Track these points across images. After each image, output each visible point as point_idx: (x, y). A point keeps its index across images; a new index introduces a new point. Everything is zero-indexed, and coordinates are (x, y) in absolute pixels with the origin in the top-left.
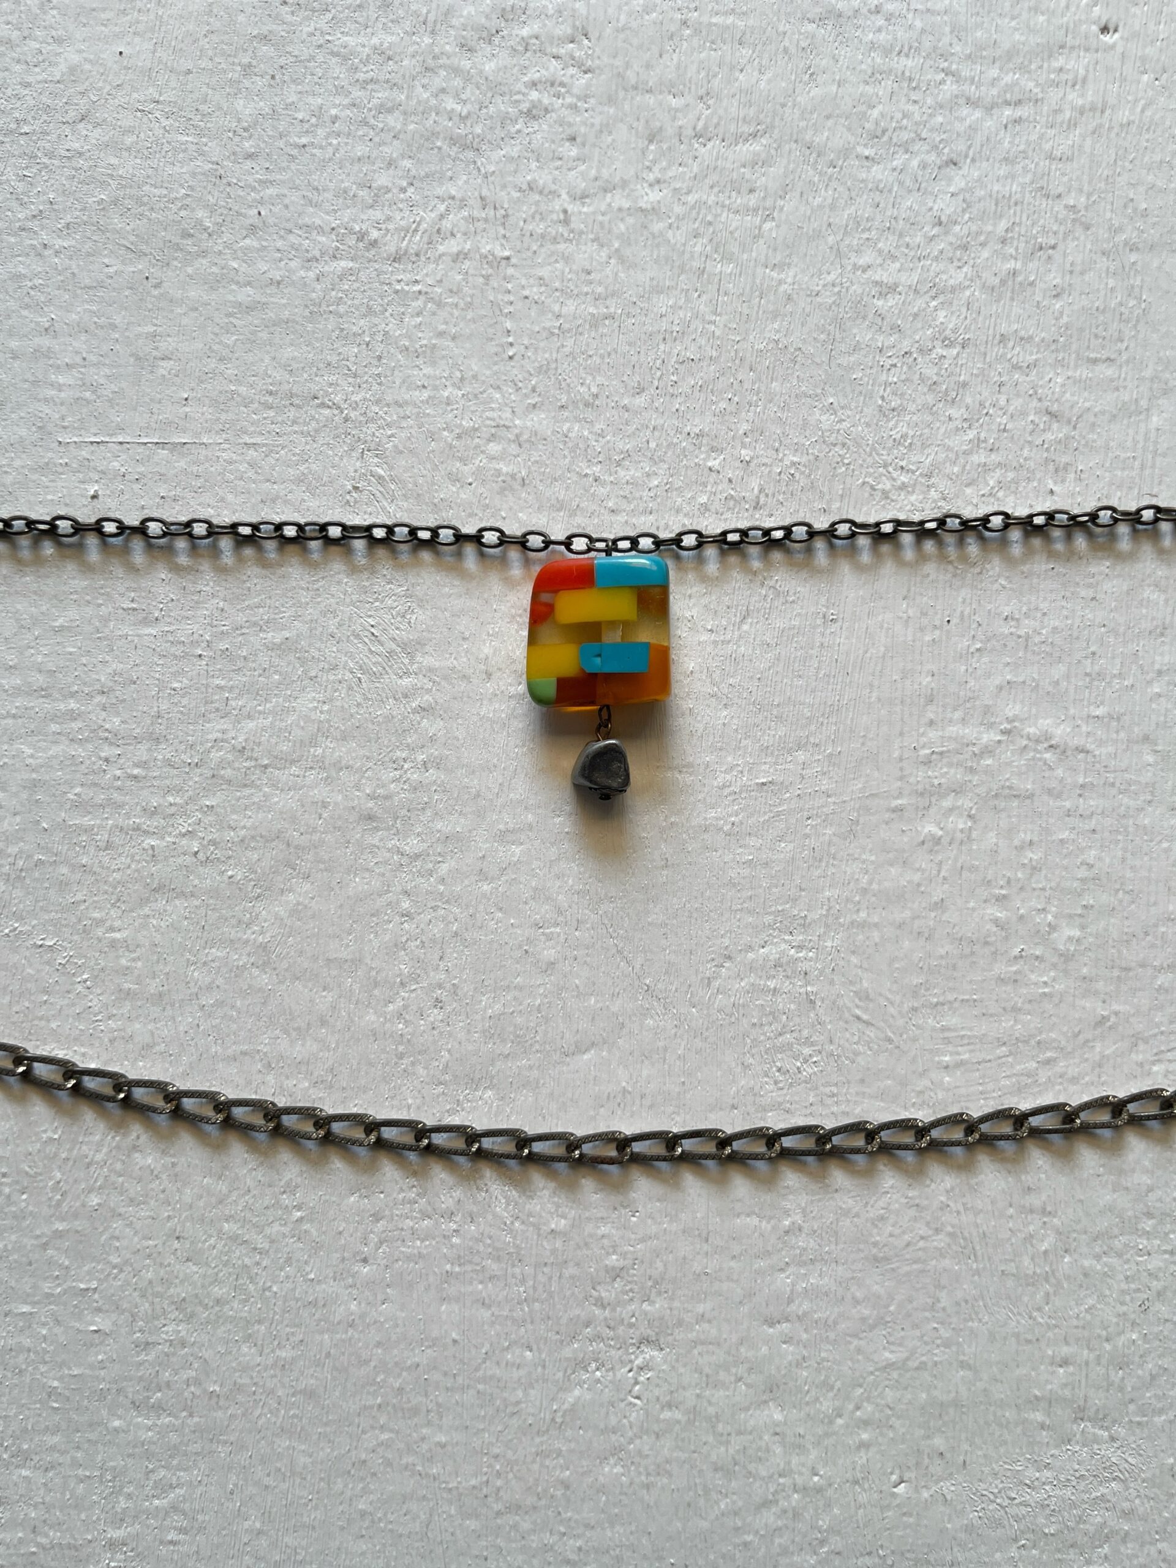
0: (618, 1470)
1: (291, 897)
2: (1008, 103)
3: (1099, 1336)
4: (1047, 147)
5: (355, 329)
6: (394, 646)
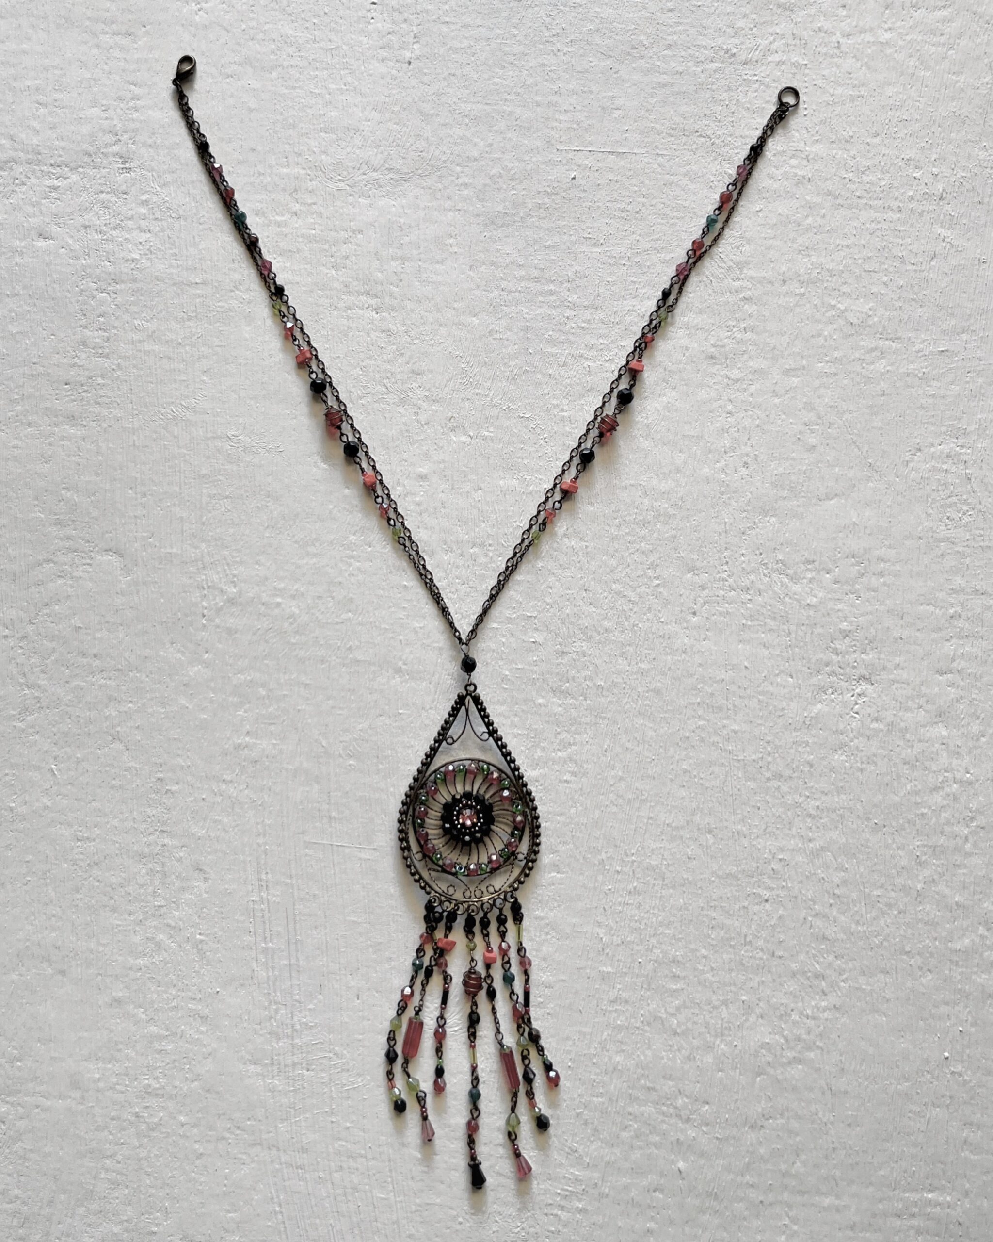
0: (843, 758)
1: (665, 399)
5: (721, 98)
6: (732, 264)
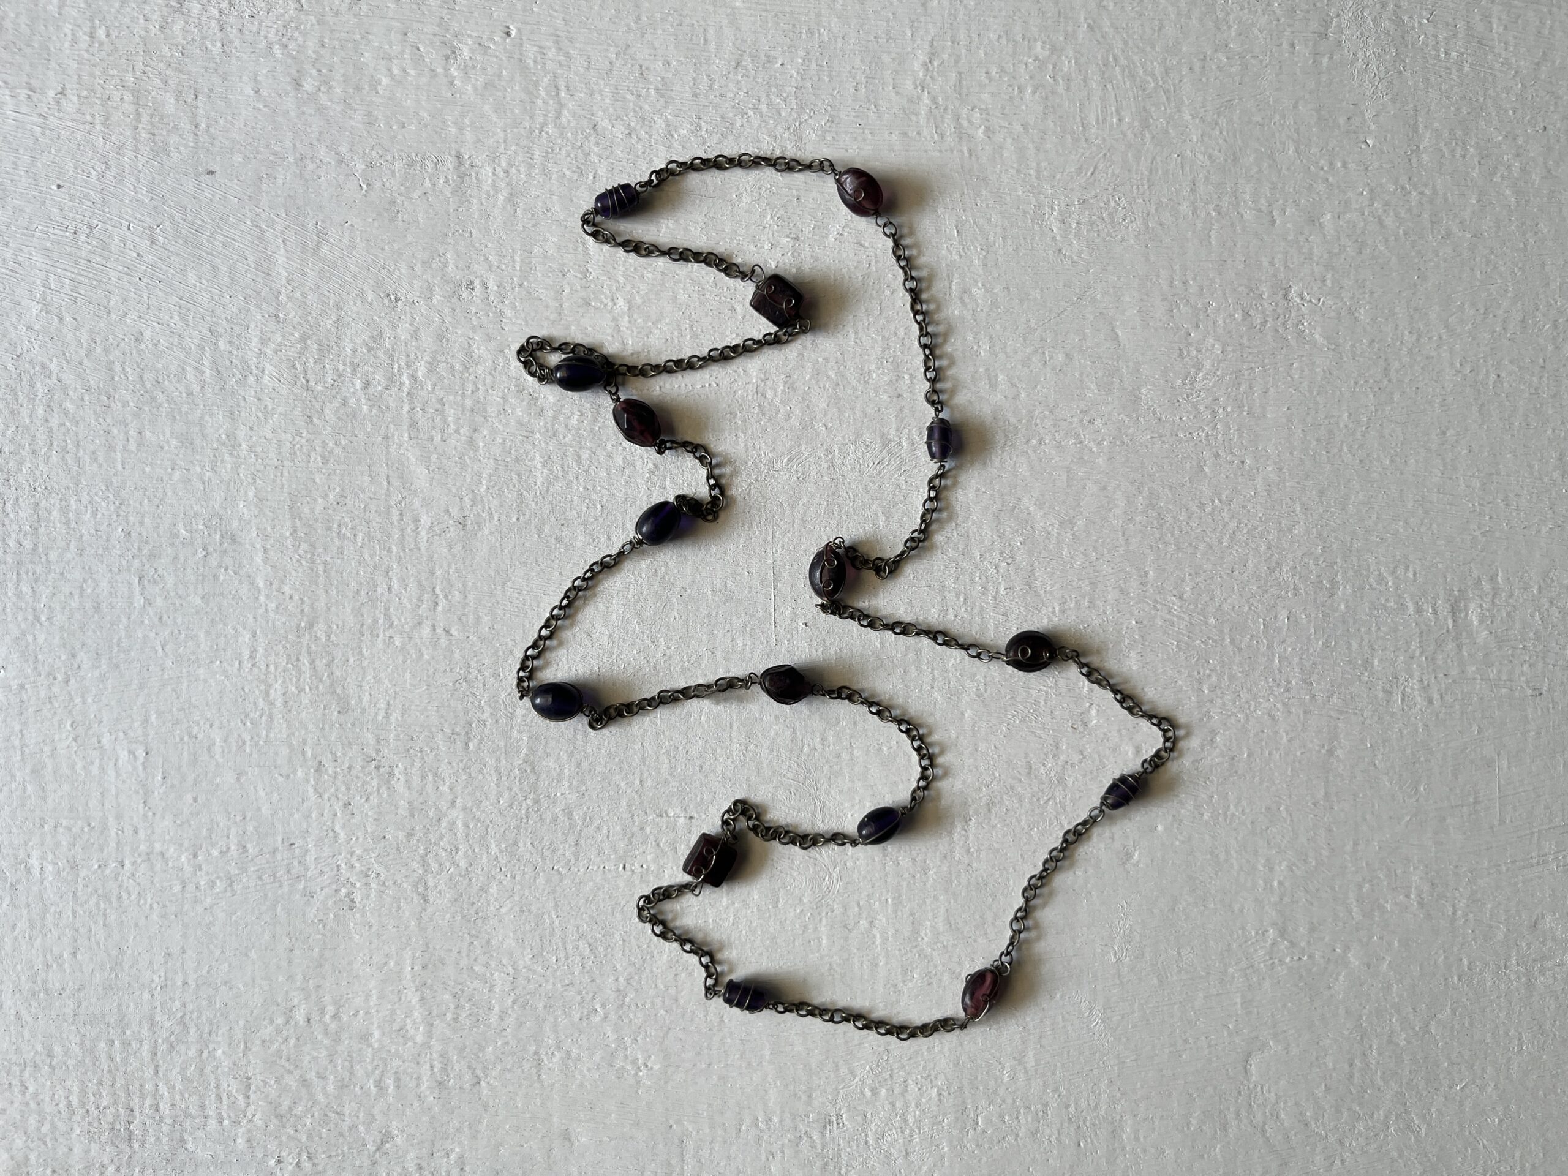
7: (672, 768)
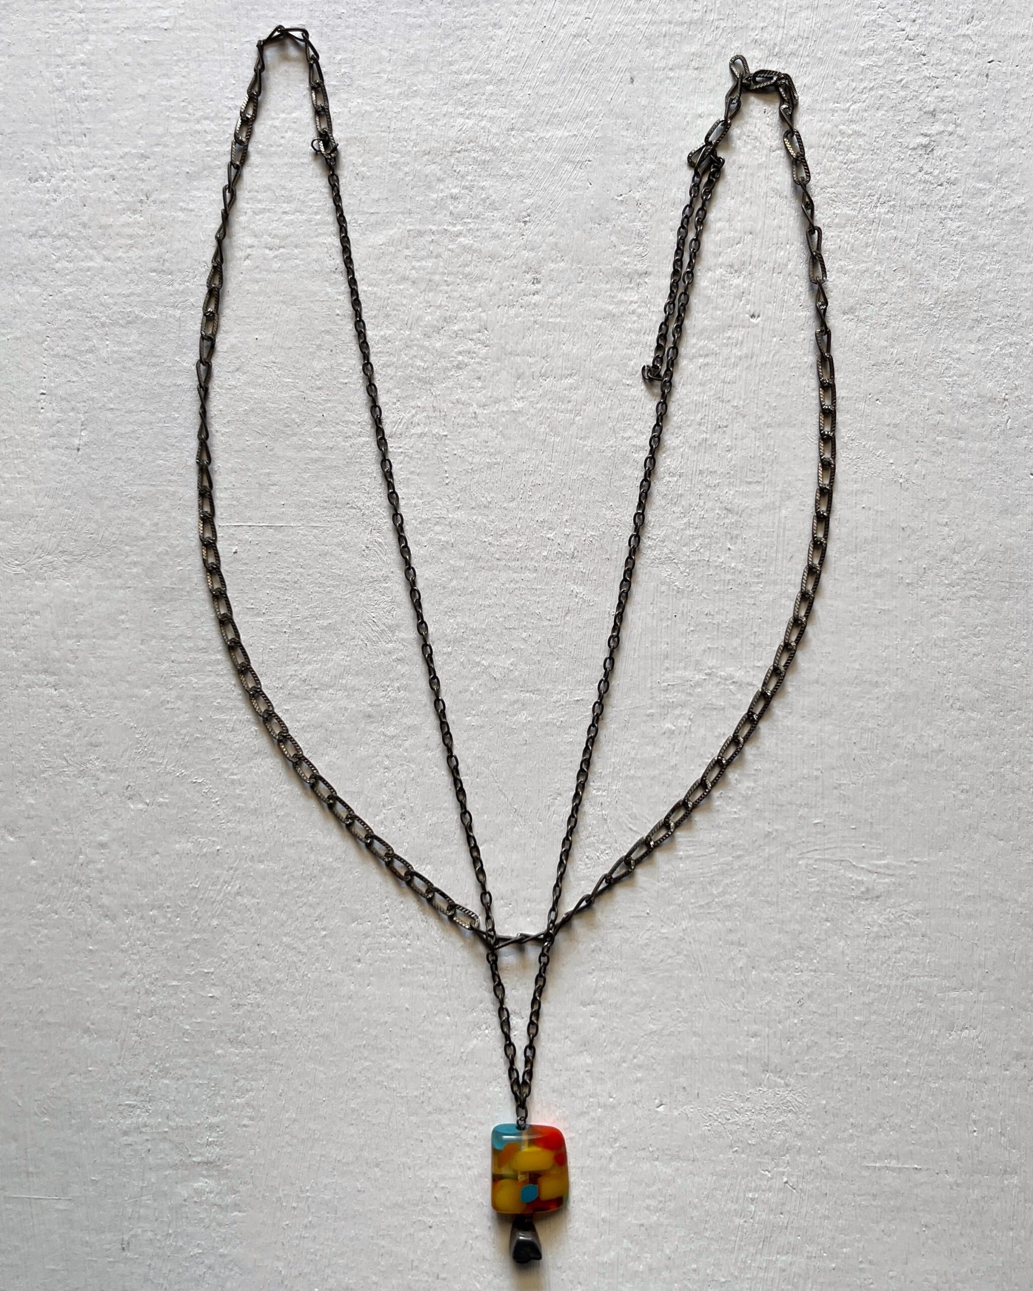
2: (701, 356)
3: (775, 1020)
4: (722, 377)
7: (121, 435)
